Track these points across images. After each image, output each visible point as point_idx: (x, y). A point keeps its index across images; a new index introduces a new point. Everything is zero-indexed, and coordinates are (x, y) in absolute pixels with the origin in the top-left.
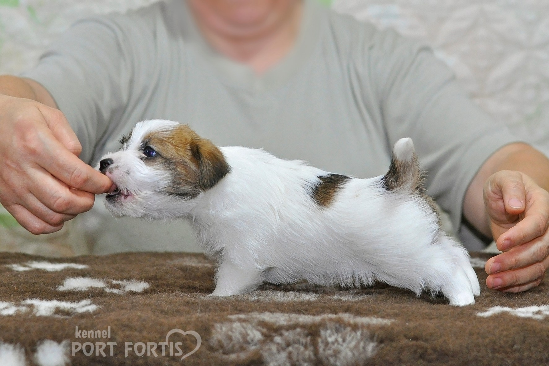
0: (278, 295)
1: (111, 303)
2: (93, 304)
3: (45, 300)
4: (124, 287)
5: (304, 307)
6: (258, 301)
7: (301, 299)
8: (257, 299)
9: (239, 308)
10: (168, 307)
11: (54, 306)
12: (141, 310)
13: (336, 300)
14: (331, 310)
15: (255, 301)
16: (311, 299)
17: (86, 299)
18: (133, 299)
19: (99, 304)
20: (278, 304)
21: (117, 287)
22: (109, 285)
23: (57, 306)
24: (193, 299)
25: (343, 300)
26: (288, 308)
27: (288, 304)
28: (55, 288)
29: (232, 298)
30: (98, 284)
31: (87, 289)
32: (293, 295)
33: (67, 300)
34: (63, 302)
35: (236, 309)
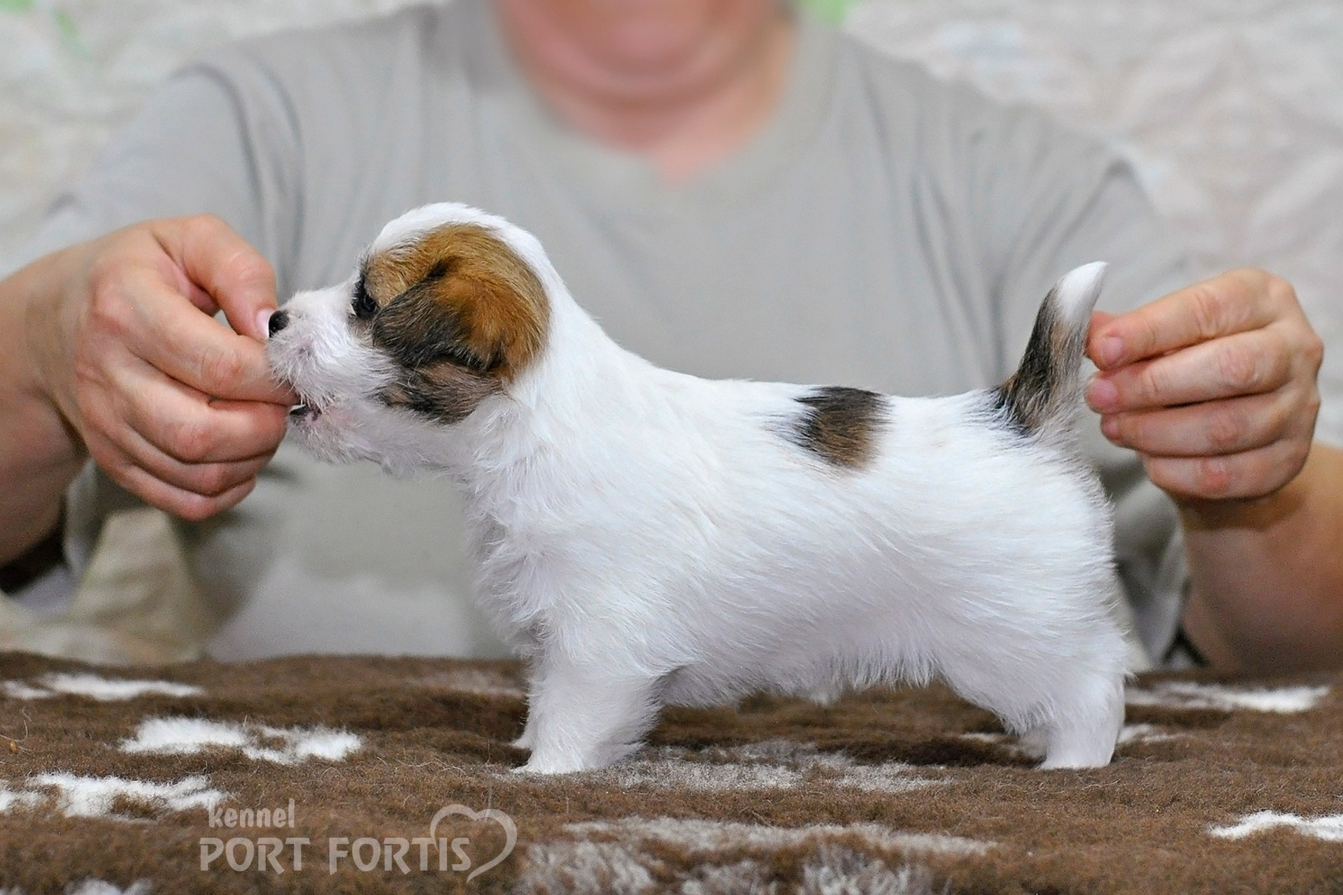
0: (695, 774)
1: (260, 787)
2: (213, 788)
3: (89, 777)
4: (295, 745)
5: (761, 807)
6: (643, 788)
7: (754, 785)
8: (639, 782)
9: (592, 806)
10: (409, 801)
11: (112, 791)
12: (336, 807)
13: (846, 790)
14: (832, 813)
15: (633, 787)
16: (780, 786)
17: (194, 775)
18: (317, 776)
19: (229, 788)
20: (694, 797)
21: (277, 744)
22: (255, 739)
23: (119, 793)
24: (473, 780)
25: (865, 789)
26: (720, 808)
27: (722, 797)
28: (116, 745)
29: (574, 780)
30: (226, 737)
31: (198, 750)
32: (735, 775)
33: (145, 778)
34: (136, 782)
35: (585, 807)
